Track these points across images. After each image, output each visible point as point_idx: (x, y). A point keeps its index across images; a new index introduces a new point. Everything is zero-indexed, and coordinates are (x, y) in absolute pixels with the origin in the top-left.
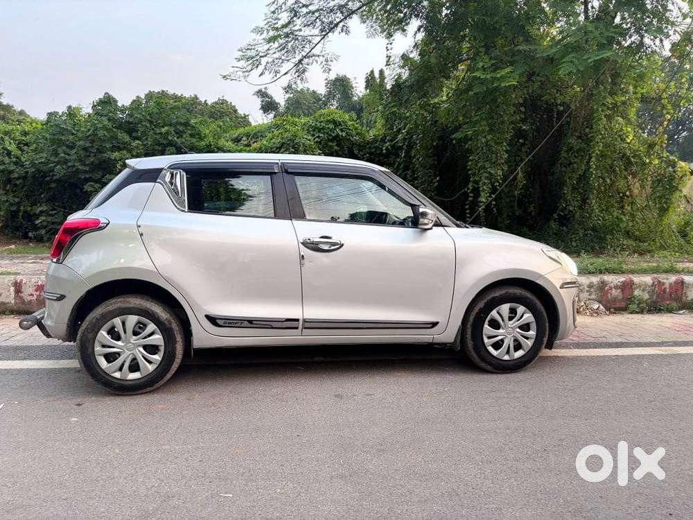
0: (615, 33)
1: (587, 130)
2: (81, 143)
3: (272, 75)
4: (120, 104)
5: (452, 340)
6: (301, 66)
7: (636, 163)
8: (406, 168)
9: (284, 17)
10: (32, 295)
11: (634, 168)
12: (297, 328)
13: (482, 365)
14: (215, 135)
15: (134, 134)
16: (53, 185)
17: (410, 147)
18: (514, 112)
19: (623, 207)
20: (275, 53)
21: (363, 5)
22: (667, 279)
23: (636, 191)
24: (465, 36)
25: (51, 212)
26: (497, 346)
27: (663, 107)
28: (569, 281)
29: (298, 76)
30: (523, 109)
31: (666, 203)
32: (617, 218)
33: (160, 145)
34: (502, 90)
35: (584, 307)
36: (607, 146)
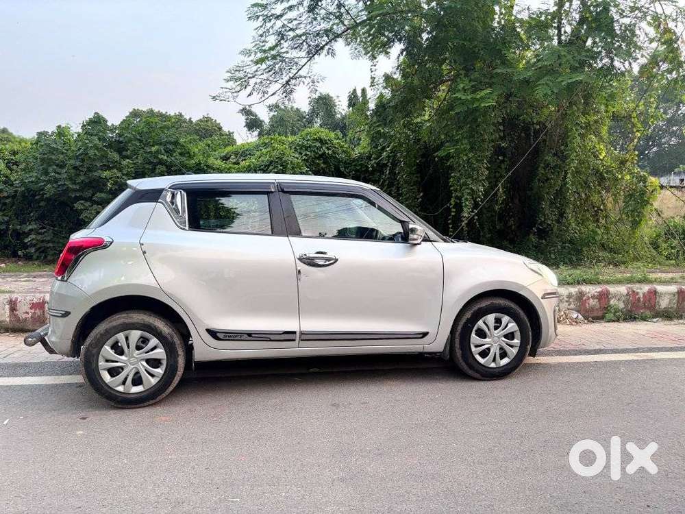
0: (586, 56)
1: (563, 148)
2: (72, 162)
3: (260, 95)
4: (109, 124)
5: (441, 350)
6: (288, 87)
7: (609, 179)
8: (391, 185)
9: (272, 40)
10: (27, 313)
11: (607, 184)
12: (294, 340)
13: (471, 372)
14: (204, 153)
15: (124, 153)
16: (42, 204)
17: (394, 165)
18: (494, 131)
19: (597, 221)
20: (262, 74)
21: (348, 29)
22: (641, 289)
23: (610, 206)
24: (446, 59)
25: (40, 231)
26: (484, 354)
27: (634, 125)
28: (549, 291)
29: (286, 97)
30: (501, 127)
31: (638, 216)
32: (593, 231)
33: (150, 163)
34: (481, 110)
35: (564, 316)
36: (581, 162)
